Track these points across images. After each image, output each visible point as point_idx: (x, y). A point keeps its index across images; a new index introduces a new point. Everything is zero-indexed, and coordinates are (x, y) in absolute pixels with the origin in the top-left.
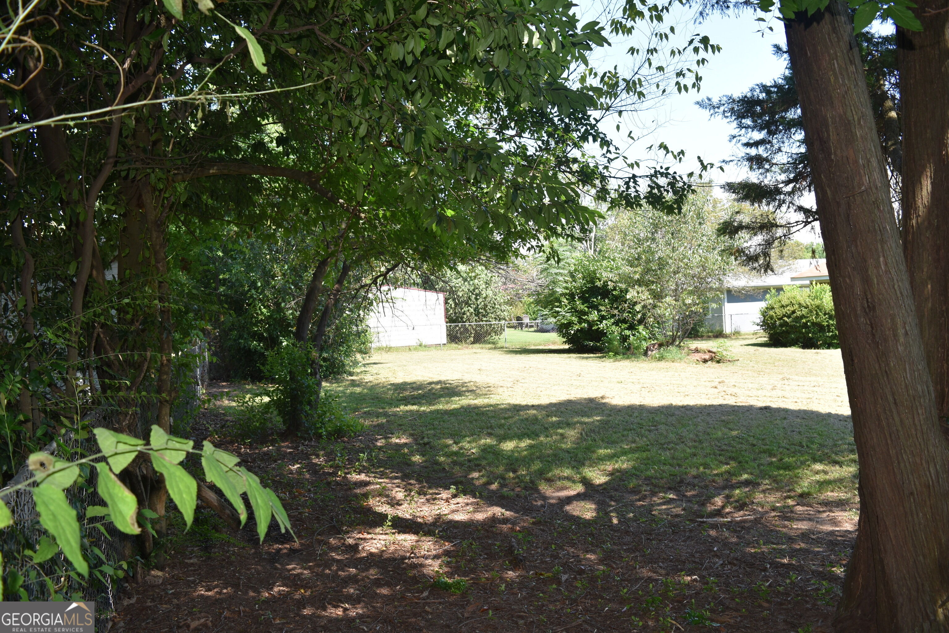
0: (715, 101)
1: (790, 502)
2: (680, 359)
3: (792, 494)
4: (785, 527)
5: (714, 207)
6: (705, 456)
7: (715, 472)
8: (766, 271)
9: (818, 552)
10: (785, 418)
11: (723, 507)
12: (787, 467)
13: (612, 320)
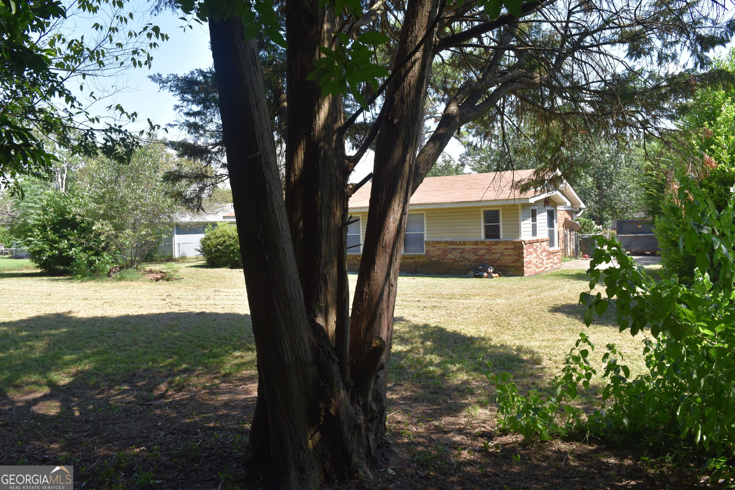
0: (164, 77)
1: (217, 381)
2: (137, 278)
3: (218, 375)
4: (212, 400)
5: (167, 160)
6: (154, 354)
7: (161, 365)
8: (198, 210)
9: (236, 415)
10: (215, 320)
11: (166, 391)
12: (215, 356)
13: (80, 248)
